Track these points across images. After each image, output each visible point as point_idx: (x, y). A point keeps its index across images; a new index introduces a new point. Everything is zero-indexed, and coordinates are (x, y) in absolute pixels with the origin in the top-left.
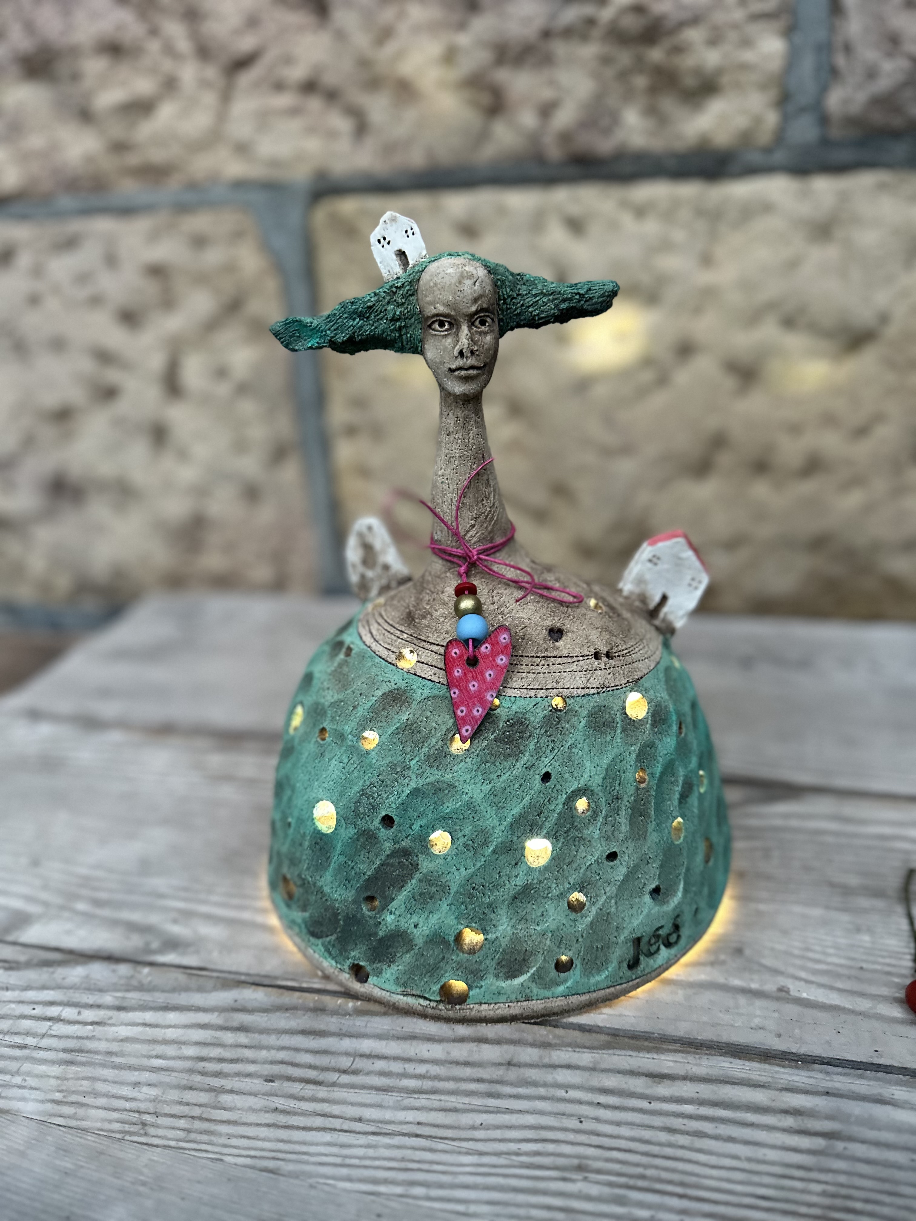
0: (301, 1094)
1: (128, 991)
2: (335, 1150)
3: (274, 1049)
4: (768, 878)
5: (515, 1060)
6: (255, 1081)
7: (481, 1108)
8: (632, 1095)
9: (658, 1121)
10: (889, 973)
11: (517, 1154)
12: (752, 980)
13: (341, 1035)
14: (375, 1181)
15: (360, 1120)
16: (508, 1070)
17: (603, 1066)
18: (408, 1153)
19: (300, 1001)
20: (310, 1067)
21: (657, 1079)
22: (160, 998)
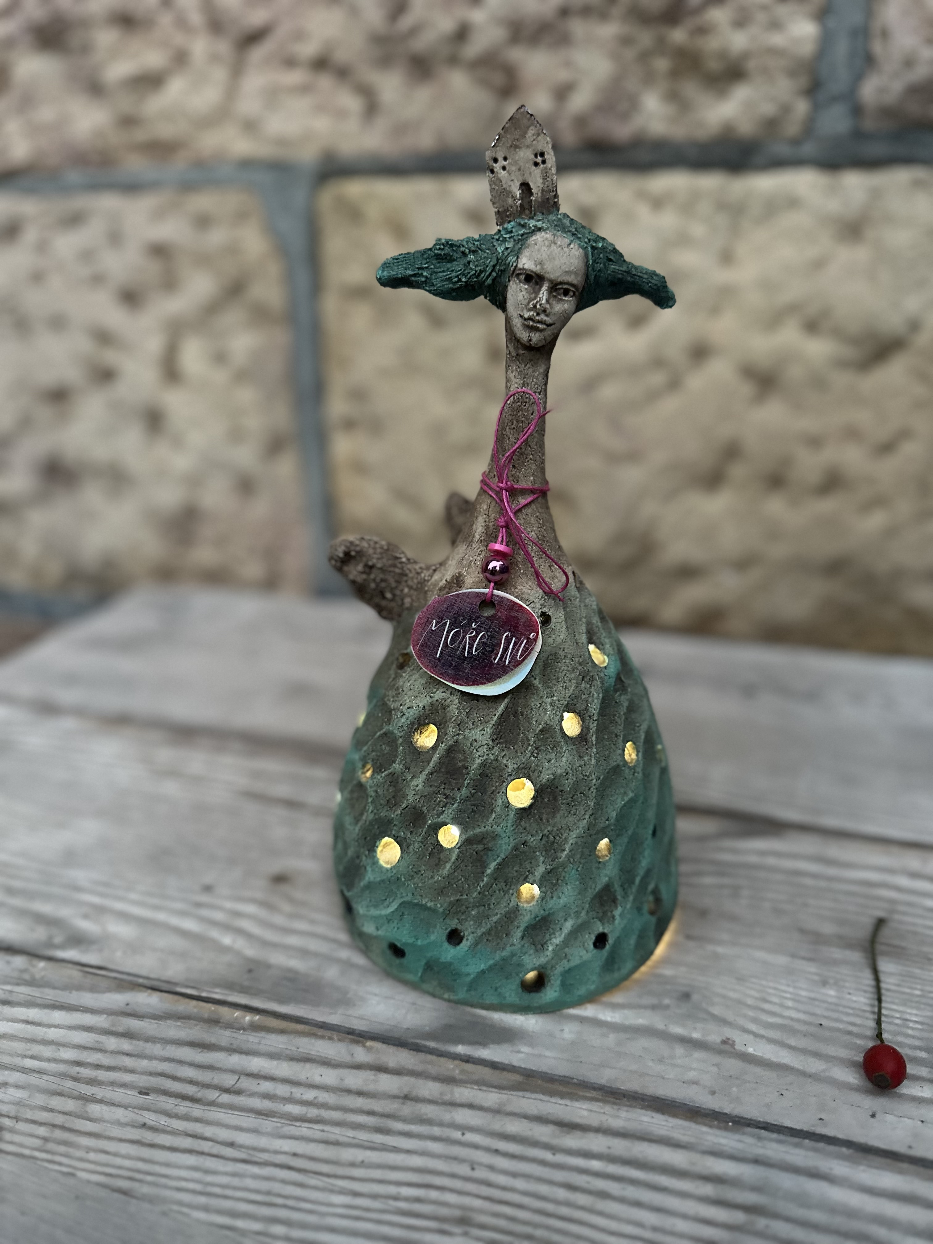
0: (174, 1111)
1: (18, 984)
2: (197, 1175)
3: (156, 1059)
4: (733, 918)
5: (414, 1094)
6: (129, 1093)
7: (366, 1143)
8: (535, 1144)
9: (559, 1176)
10: (850, 1033)
11: (396, 1198)
12: (695, 1028)
13: (231, 1050)
14: (234, 1214)
15: (232, 1145)
16: (403, 1104)
17: (509, 1108)
18: (277, 1187)
19: (195, 1010)
20: (192, 1082)
21: (565, 1129)
22: (50, 995)
